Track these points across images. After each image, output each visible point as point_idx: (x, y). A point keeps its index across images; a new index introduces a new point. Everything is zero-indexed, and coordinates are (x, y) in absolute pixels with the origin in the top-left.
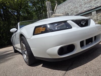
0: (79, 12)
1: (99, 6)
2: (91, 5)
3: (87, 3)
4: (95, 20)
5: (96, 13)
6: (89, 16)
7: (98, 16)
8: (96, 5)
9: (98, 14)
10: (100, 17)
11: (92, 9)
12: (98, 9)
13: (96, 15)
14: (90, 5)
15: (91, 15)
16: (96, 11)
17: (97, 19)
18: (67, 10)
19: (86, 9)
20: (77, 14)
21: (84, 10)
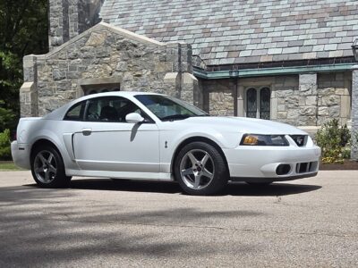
0: (242, 54)
1: (331, 55)
2: (301, 37)
3: (285, 19)
4: (307, 115)
5: (318, 83)
6: (283, 88)
7: (324, 100)
8: (321, 48)
9: (323, 91)
10: (329, 106)
11: (304, 62)
12: (325, 68)
13: (315, 92)
14: (295, 38)
15: (293, 89)
16: (319, 75)
17: (317, 115)
18: (180, 19)
19: (278, 51)
20: (231, 61)
21: (271, 52)
